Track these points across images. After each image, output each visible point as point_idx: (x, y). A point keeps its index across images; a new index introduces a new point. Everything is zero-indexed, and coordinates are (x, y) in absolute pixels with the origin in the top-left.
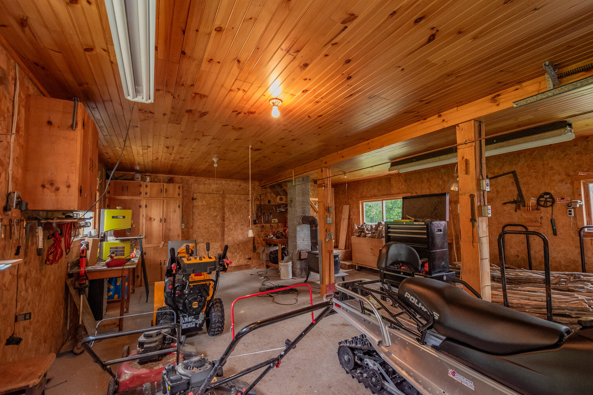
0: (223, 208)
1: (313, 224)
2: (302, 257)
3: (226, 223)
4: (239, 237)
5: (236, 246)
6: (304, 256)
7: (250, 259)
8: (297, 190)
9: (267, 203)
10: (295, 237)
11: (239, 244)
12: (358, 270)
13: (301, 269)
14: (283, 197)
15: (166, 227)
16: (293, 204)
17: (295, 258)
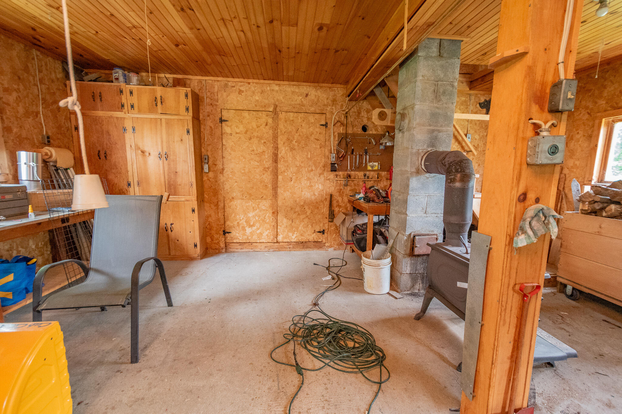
0: (275, 137)
1: (457, 171)
2: (417, 251)
3: (281, 166)
4: (303, 193)
5: (298, 209)
6: (421, 249)
7: (323, 232)
8: (419, 84)
9: (360, 131)
10: (405, 202)
11: (303, 206)
12: (571, 297)
13: (414, 277)
14: (388, 111)
15: (169, 168)
16: (407, 121)
17: (401, 249)
